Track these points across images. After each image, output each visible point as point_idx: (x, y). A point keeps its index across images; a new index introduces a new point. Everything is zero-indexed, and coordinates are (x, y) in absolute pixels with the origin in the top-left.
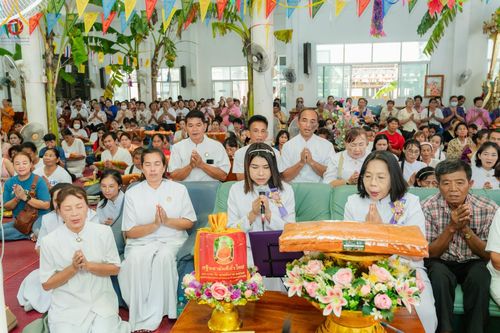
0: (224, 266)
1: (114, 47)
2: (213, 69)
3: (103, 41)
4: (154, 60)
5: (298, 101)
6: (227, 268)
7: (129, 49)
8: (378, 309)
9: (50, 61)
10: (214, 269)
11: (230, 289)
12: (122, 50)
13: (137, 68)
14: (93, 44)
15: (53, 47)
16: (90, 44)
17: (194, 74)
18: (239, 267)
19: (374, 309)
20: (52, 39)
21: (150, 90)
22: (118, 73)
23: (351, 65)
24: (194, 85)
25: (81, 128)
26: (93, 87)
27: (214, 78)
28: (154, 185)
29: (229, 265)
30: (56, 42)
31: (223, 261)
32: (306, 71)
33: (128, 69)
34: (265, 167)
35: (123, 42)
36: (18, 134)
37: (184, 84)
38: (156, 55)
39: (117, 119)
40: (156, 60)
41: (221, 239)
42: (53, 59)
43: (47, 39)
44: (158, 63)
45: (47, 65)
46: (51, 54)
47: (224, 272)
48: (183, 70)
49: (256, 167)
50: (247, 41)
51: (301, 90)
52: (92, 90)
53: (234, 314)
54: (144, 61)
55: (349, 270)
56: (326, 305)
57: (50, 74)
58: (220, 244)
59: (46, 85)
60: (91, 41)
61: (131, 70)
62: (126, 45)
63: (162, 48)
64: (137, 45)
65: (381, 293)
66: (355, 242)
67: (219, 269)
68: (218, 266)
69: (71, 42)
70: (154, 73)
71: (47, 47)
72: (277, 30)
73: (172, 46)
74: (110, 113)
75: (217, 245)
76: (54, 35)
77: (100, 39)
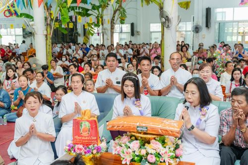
0: (85, 137)
1: (89, 12)
2: (151, 25)
3: (83, 9)
4: (113, 20)
5: (200, 45)
6: (87, 138)
7: (98, 13)
8: (149, 162)
9: (49, 22)
10: (80, 138)
11: (85, 149)
12: (94, 14)
13: (102, 24)
14: (77, 11)
15: (51, 14)
16: (76, 11)
17: (139, 28)
18: (93, 138)
19: (147, 162)
20: (50, 10)
21: (110, 38)
22: (92, 28)
23: (238, 22)
24: (139, 35)
25: (66, 60)
26: (79, 35)
27: (151, 30)
28: (77, 94)
29: (88, 136)
30: (53, 11)
31: (85, 134)
32: (207, 26)
33: (97, 25)
34: (131, 86)
35: (95, 9)
36: (29, 63)
37: (132, 34)
38: (114, 17)
39: (87, 55)
40: (114, 20)
41: (83, 123)
42: (50, 21)
43: (48, 9)
44: (115, 22)
45: (47, 24)
46: (50, 18)
47: (86, 140)
48: (132, 25)
49: (127, 86)
50: (161, 8)
51: (204, 38)
52: (78, 37)
53: (91, 162)
54: (106, 21)
55: (138, 141)
56: (124, 158)
57: (49, 30)
58: (83, 125)
59: (46, 36)
60: (76, 9)
61: (99, 26)
62: (96, 11)
63: (118, 13)
64: (102, 11)
65: (151, 154)
66: (142, 127)
67: (83, 138)
68: (82, 136)
69: (60, 10)
70: (112, 28)
71: (47, 14)
72: (180, 2)
73: (124, 11)
74: (85, 52)
75: (81, 126)
76: (51, 7)
77: (82, 8)
